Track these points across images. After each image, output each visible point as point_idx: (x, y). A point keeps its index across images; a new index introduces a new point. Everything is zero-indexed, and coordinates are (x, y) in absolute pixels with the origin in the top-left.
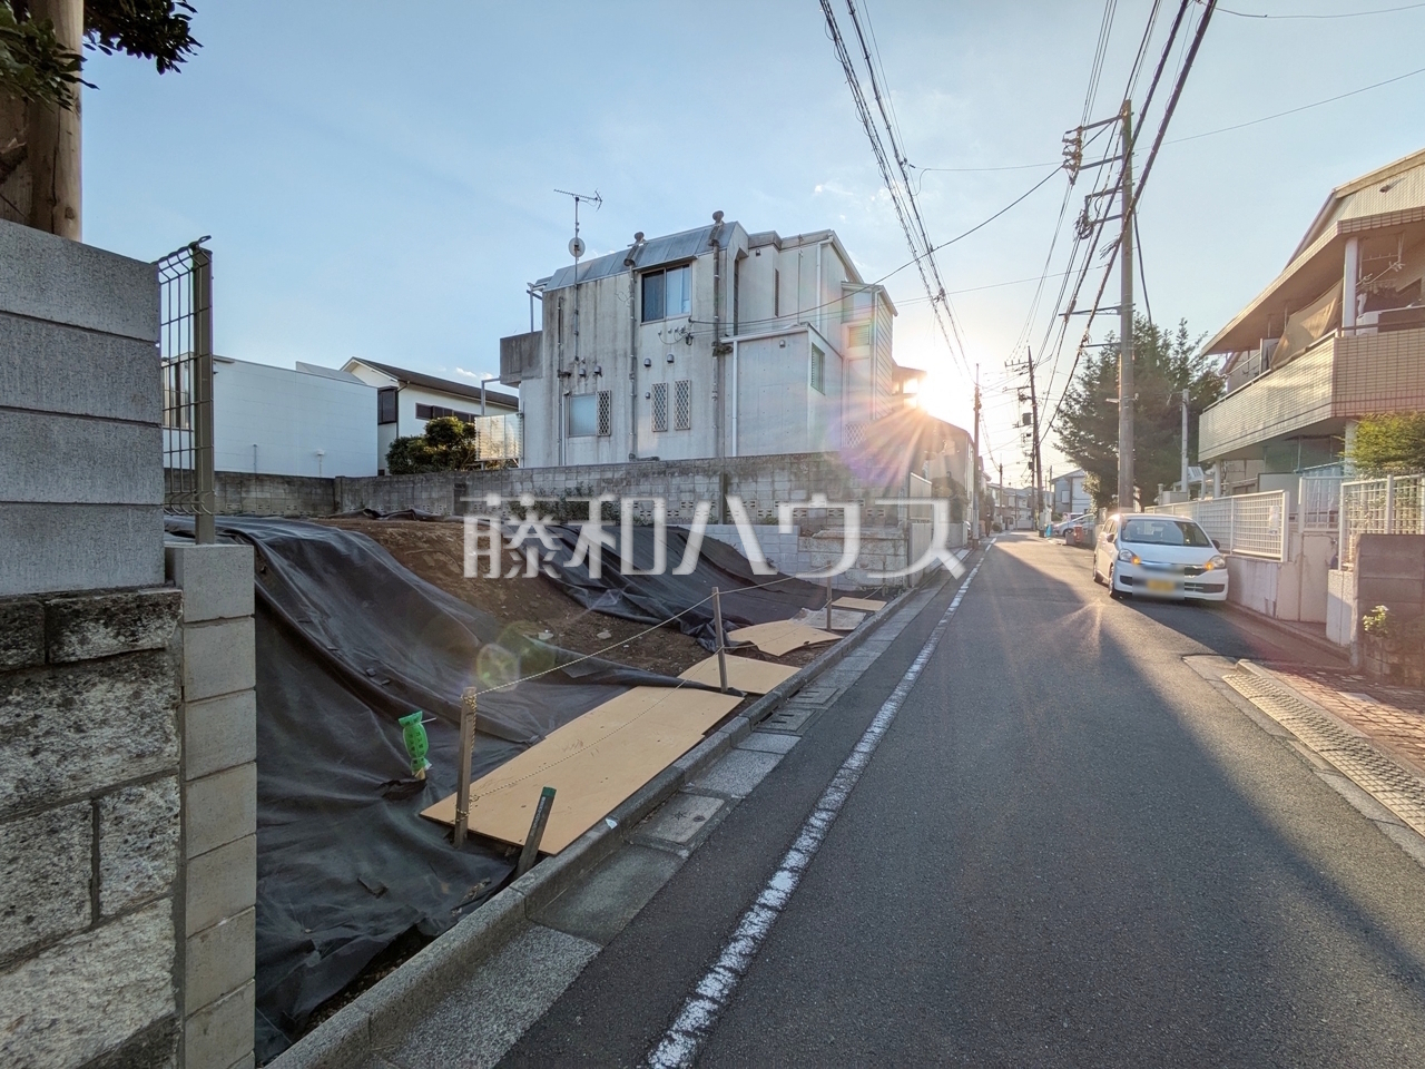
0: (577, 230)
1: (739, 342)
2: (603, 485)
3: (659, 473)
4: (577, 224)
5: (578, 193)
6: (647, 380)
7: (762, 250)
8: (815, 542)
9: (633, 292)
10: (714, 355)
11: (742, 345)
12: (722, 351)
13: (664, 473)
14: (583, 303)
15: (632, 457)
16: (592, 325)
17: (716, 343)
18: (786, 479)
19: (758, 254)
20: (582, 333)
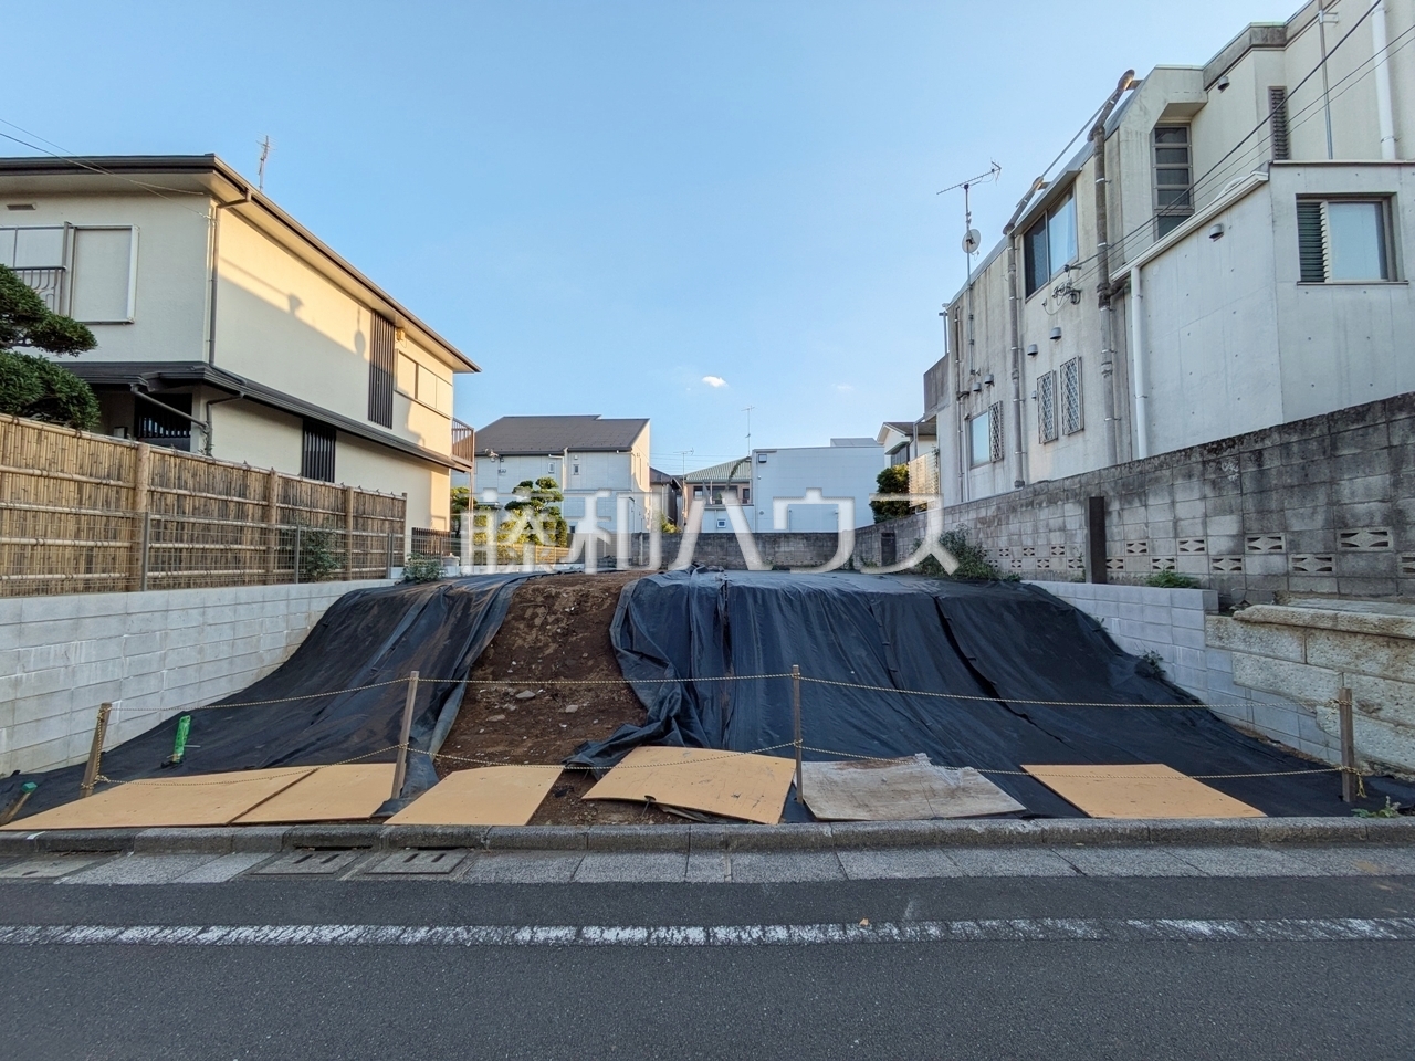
0: (969, 222)
1: (1142, 267)
2: (979, 526)
4: (968, 214)
8: (1239, 629)
10: (1101, 305)
12: (1114, 294)
14: (976, 304)
15: (1020, 484)
16: (984, 326)
17: (1104, 286)
19: (1222, 87)
20: (977, 341)
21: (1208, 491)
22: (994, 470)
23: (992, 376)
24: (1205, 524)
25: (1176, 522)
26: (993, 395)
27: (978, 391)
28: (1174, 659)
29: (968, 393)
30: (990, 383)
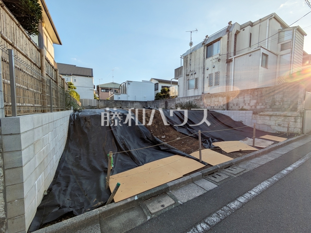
0: (191, 40)
1: (235, 58)
2: (195, 101)
3: (209, 97)
4: (191, 38)
5: (191, 31)
6: (207, 73)
7: (245, 28)
8: (259, 116)
9: (204, 51)
10: (226, 63)
11: (236, 58)
12: (229, 61)
13: (210, 97)
14: (192, 57)
15: (203, 93)
16: (194, 62)
17: (227, 60)
18: (249, 97)
19: (243, 30)
20: (192, 64)
21: (251, 96)
22: (195, 90)
23: (196, 72)
24: (250, 101)
25: (244, 101)
26: (196, 76)
27: (192, 75)
28: (245, 121)
29: (189, 75)
30: (195, 73)
